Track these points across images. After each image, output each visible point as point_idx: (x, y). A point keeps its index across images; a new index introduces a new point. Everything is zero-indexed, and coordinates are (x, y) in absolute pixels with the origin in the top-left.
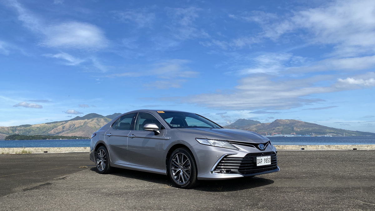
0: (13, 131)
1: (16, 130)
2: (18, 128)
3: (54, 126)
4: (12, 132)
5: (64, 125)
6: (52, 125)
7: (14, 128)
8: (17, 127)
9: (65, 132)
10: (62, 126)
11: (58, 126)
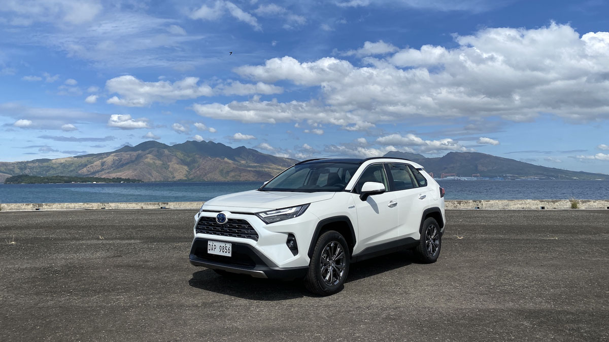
0: (21, 169)
1: (25, 168)
2: (29, 165)
3: (88, 161)
4: (19, 170)
5: (105, 159)
6: (84, 160)
7: (23, 165)
8: (28, 162)
9: (105, 171)
10: (100, 161)
11: (94, 162)
